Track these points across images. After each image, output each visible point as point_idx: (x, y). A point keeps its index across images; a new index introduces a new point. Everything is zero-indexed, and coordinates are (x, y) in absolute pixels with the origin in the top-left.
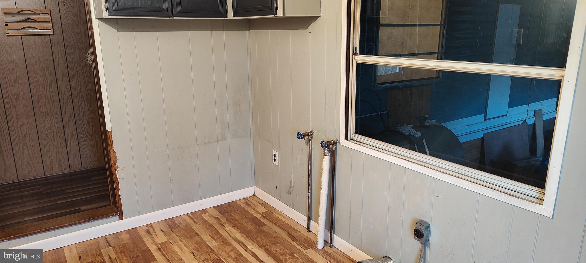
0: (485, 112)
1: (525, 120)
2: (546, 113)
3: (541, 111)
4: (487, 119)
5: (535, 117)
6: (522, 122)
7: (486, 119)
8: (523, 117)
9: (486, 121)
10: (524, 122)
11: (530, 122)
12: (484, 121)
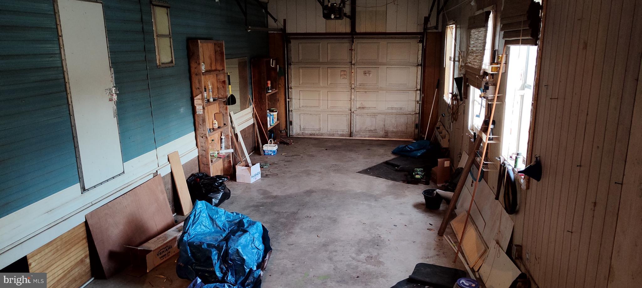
0: (80, 179)
1: (157, 171)
2: (184, 154)
3: (176, 153)
4: (88, 190)
5: (170, 163)
6: (152, 176)
7: (84, 189)
8: (153, 168)
9: (86, 193)
10: (156, 174)
11: (165, 172)
12: (82, 194)
